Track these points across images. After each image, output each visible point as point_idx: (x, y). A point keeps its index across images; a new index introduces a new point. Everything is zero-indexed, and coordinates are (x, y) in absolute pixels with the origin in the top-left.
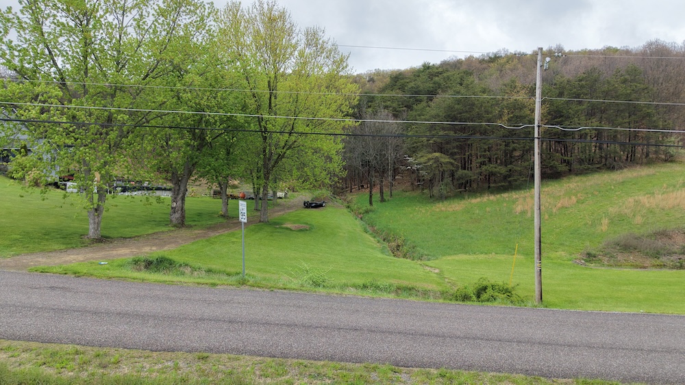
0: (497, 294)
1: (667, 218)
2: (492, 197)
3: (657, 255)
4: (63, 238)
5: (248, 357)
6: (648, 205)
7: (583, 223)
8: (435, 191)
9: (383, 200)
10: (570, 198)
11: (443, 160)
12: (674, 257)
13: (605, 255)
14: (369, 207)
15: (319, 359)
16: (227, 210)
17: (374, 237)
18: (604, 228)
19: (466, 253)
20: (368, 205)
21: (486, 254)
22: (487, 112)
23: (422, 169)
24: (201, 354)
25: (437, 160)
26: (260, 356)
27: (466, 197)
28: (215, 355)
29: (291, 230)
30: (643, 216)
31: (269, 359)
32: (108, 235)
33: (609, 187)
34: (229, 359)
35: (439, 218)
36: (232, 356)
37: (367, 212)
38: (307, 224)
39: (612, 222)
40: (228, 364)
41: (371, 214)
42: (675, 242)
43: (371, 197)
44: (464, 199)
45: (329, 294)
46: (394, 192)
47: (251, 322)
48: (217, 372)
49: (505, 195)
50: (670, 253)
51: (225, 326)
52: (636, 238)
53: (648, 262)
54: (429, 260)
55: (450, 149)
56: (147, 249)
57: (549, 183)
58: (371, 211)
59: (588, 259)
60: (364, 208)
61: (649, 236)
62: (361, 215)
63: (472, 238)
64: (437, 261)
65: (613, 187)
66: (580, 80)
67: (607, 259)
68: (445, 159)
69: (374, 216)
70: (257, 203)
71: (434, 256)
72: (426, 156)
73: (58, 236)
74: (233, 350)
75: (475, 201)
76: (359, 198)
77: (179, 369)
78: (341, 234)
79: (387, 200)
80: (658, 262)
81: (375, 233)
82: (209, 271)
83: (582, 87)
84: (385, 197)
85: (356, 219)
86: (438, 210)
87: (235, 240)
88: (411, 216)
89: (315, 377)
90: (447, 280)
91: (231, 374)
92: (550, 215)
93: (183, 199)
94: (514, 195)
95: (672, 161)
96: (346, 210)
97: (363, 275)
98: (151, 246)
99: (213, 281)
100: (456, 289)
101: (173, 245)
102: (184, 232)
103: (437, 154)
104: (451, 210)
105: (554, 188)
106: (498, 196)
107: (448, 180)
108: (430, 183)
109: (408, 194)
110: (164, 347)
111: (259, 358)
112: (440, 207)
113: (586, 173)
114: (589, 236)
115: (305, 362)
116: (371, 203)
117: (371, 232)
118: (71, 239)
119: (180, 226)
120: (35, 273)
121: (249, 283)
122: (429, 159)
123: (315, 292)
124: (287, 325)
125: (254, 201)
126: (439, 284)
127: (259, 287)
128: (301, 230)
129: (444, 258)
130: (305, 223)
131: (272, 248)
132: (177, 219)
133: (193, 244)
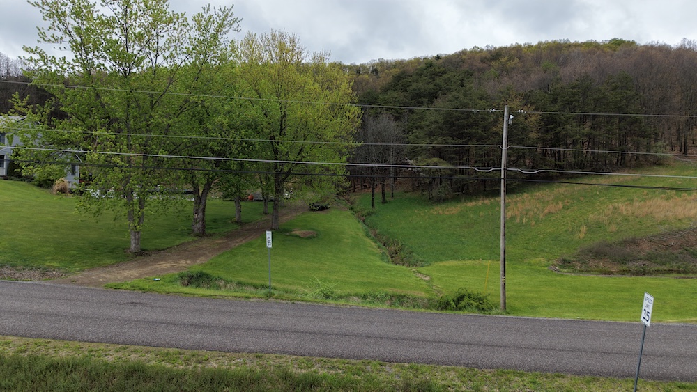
0: (472, 302)
1: (639, 226)
2: (487, 201)
3: (624, 260)
4: (111, 252)
5: (288, 356)
6: (624, 213)
7: (565, 229)
8: (434, 193)
9: (384, 202)
10: (557, 203)
12: (640, 263)
13: (578, 261)
14: (371, 210)
15: (333, 357)
16: (240, 217)
17: (375, 242)
18: (582, 235)
19: (456, 259)
20: (370, 207)
21: (474, 260)
22: (484, 120)
23: (422, 172)
24: (257, 354)
26: (296, 355)
27: (463, 200)
28: (266, 355)
29: (300, 237)
30: (618, 224)
31: (301, 358)
33: (595, 193)
34: (276, 357)
35: (436, 222)
36: (278, 355)
37: (369, 214)
38: (314, 229)
39: (590, 229)
40: (276, 361)
41: (373, 217)
42: (641, 249)
43: (373, 200)
44: (461, 201)
45: (337, 305)
46: (396, 193)
47: (284, 331)
48: (270, 366)
50: (636, 260)
51: (267, 334)
52: (607, 246)
53: (615, 269)
54: (422, 266)
55: (448, 154)
56: (183, 263)
57: (541, 187)
58: (373, 213)
59: (564, 265)
60: (366, 211)
61: (620, 244)
62: (364, 218)
63: (463, 243)
64: (429, 268)
65: (598, 193)
66: (573, 88)
67: (579, 265)
68: (443, 164)
69: (375, 219)
70: (266, 207)
71: (427, 262)
72: (425, 161)
73: (106, 251)
74: (277, 351)
75: (470, 204)
76: (362, 199)
77: (246, 364)
78: (345, 240)
79: (388, 201)
80: (624, 268)
81: (376, 237)
82: (240, 284)
83: (574, 94)
84: (386, 199)
85: (359, 222)
86: (435, 213)
87: (253, 250)
88: (410, 219)
89: (331, 369)
90: (434, 288)
91: (279, 367)
92: (537, 221)
93: (204, 211)
95: (660, 165)
96: (349, 212)
97: (364, 284)
99: (246, 295)
100: (441, 296)
101: (203, 258)
102: (205, 243)
103: (436, 159)
104: (447, 213)
105: (545, 192)
106: (492, 200)
107: (446, 183)
108: (429, 186)
109: (408, 194)
110: (232, 350)
111: (294, 357)
112: (438, 210)
113: (577, 177)
114: (567, 243)
115: (325, 359)
116: (373, 206)
117: (372, 236)
118: (117, 253)
119: (201, 235)
120: (112, 290)
121: (274, 296)
123: (326, 303)
124: (310, 333)
125: (262, 203)
126: (427, 291)
127: (282, 299)
128: (309, 238)
129: (436, 264)
130: (312, 229)
131: (286, 259)
132: (199, 229)
133: (219, 256)
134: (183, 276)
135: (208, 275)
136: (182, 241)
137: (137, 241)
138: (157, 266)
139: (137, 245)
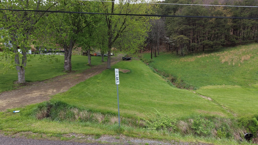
10: (246, 55)
11: (184, 38)
16: (90, 62)
17: (160, 75)
20: (151, 59)
21: (220, 85)
23: (172, 43)
25: (182, 38)
32: (30, 80)
35: (185, 65)
41: (153, 63)
49: (213, 54)
55: (187, 33)
58: (152, 61)
60: (149, 60)
62: (148, 63)
68: (185, 38)
70: (103, 58)
72: (177, 37)
82: (90, 111)
86: (183, 61)
88: (171, 64)
92: (241, 64)
93: (70, 58)
94: (217, 54)
96: (140, 61)
98: (54, 89)
99: (97, 131)
102: (71, 76)
103: (182, 36)
104: (189, 61)
105: (235, 51)
107: (186, 47)
109: (165, 53)
113: (247, 44)
117: (156, 72)
118: (7, 84)
119: (69, 71)
121: (124, 133)
122: (178, 38)
127: (133, 137)
128: (127, 73)
130: (127, 69)
132: (68, 68)
133: (77, 86)
134: (42, 107)
135: (64, 104)
136: (57, 75)
137: (22, 76)
138: (30, 95)
139: (22, 79)
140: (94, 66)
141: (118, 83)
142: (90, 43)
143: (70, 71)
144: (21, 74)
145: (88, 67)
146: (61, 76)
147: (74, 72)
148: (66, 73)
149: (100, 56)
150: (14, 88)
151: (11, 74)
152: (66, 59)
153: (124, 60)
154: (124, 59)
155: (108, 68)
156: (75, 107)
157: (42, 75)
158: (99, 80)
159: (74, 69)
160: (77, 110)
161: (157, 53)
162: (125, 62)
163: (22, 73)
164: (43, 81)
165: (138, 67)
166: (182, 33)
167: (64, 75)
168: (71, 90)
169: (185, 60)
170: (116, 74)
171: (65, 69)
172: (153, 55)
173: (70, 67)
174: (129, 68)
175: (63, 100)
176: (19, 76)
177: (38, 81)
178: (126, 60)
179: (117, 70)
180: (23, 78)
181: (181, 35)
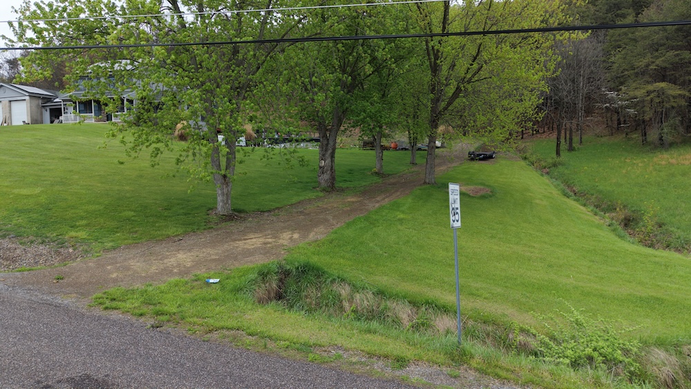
9: (571, 149)
11: (671, 92)
14: (557, 159)
16: (381, 166)
17: (584, 205)
23: (627, 107)
25: (661, 93)
29: (469, 196)
32: (242, 208)
35: (672, 175)
37: (555, 165)
38: (484, 185)
41: (561, 169)
43: (558, 145)
55: (681, 76)
58: (560, 164)
60: (550, 160)
62: (547, 169)
68: (673, 90)
70: (413, 156)
79: (576, 148)
84: (574, 145)
85: (542, 175)
86: (663, 162)
88: (624, 171)
93: (332, 156)
96: (523, 163)
98: (293, 230)
99: (397, 347)
102: (334, 201)
103: (663, 85)
104: (686, 162)
107: (675, 120)
108: (645, 125)
109: (603, 139)
116: (558, 153)
117: (573, 195)
118: (195, 215)
119: (330, 189)
122: (649, 93)
125: (409, 153)
128: (483, 197)
130: (481, 184)
132: (326, 181)
133: (348, 225)
134: (268, 273)
135: (318, 269)
136: (301, 198)
137: (225, 198)
138: (241, 243)
139: (225, 204)
140: (389, 175)
141: (458, 224)
142: (381, 117)
143: (332, 188)
144: (223, 194)
145: (376, 179)
146: (310, 200)
147: (342, 190)
148: (321, 194)
149: (406, 149)
150: (208, 226)
151: (203, 192)
152: (323, 158)
153: (472, 159)
154: (474, 157)
155: (427, 181)
156: (343, 280)
157: (268, 197)
158: (403, 212)
159: (341, 185)
160: (348, 288)
161: (576, 139)
162: (477, 165)
163: (225, 191)
164: (269, 211)
165: (514, 180)
166: (661, 75)
167: (318, 198)
168: (333, 236)
169: (673, 161)
170: (451, 197)
171: (320, 183)
172: (564, 146)
173: (333, 178)
174: (487, 183)
175: (315, 260)
176: (219, 199)
177: (258, 210)
178: (480, 160)
179: (454, 189)
180: (227, 202)
181: (657, 84)
